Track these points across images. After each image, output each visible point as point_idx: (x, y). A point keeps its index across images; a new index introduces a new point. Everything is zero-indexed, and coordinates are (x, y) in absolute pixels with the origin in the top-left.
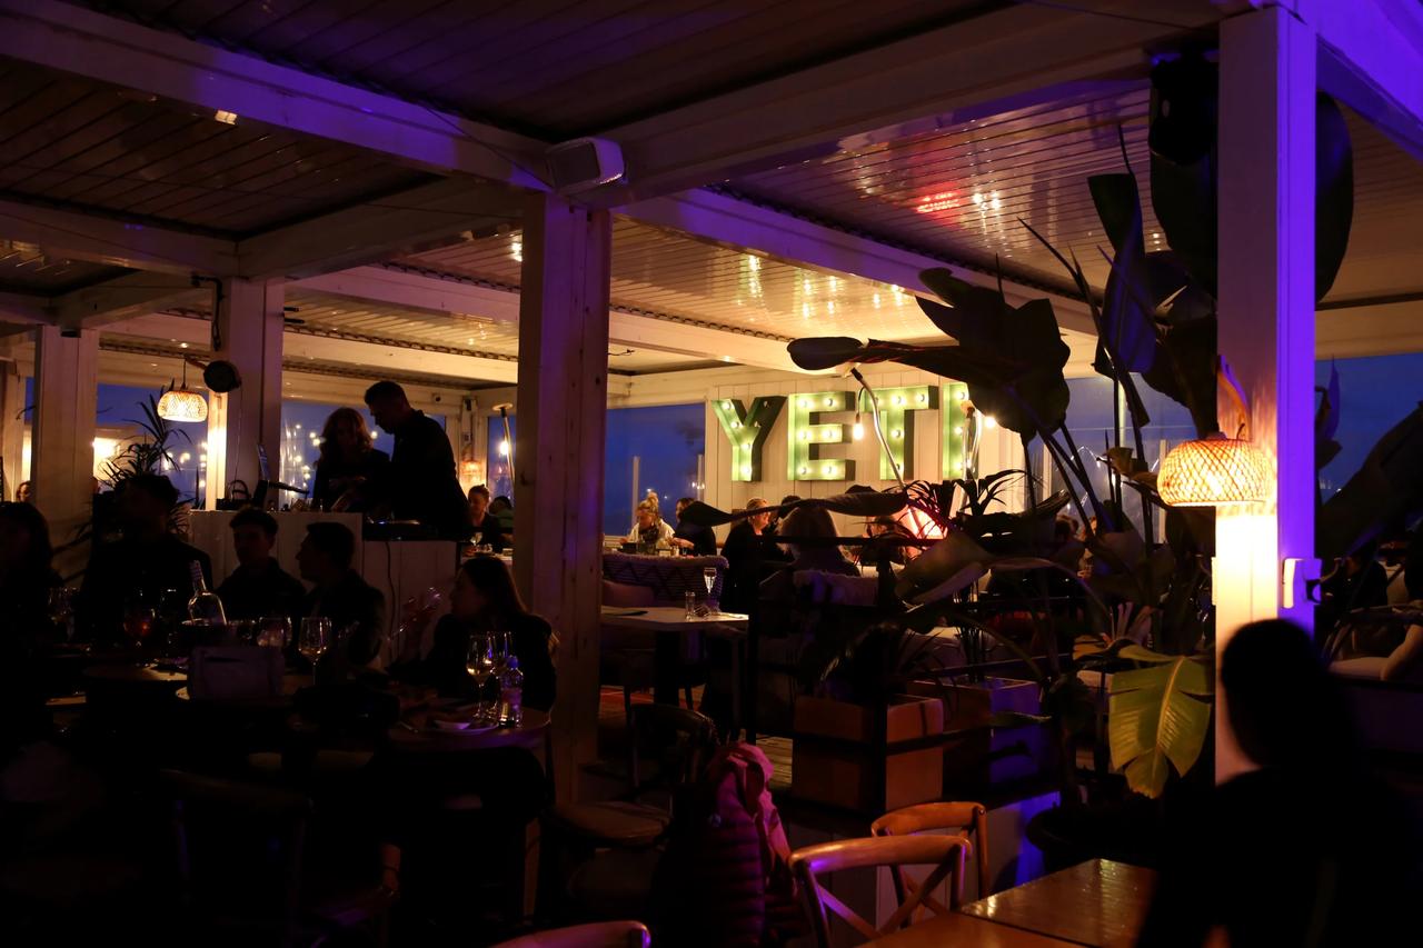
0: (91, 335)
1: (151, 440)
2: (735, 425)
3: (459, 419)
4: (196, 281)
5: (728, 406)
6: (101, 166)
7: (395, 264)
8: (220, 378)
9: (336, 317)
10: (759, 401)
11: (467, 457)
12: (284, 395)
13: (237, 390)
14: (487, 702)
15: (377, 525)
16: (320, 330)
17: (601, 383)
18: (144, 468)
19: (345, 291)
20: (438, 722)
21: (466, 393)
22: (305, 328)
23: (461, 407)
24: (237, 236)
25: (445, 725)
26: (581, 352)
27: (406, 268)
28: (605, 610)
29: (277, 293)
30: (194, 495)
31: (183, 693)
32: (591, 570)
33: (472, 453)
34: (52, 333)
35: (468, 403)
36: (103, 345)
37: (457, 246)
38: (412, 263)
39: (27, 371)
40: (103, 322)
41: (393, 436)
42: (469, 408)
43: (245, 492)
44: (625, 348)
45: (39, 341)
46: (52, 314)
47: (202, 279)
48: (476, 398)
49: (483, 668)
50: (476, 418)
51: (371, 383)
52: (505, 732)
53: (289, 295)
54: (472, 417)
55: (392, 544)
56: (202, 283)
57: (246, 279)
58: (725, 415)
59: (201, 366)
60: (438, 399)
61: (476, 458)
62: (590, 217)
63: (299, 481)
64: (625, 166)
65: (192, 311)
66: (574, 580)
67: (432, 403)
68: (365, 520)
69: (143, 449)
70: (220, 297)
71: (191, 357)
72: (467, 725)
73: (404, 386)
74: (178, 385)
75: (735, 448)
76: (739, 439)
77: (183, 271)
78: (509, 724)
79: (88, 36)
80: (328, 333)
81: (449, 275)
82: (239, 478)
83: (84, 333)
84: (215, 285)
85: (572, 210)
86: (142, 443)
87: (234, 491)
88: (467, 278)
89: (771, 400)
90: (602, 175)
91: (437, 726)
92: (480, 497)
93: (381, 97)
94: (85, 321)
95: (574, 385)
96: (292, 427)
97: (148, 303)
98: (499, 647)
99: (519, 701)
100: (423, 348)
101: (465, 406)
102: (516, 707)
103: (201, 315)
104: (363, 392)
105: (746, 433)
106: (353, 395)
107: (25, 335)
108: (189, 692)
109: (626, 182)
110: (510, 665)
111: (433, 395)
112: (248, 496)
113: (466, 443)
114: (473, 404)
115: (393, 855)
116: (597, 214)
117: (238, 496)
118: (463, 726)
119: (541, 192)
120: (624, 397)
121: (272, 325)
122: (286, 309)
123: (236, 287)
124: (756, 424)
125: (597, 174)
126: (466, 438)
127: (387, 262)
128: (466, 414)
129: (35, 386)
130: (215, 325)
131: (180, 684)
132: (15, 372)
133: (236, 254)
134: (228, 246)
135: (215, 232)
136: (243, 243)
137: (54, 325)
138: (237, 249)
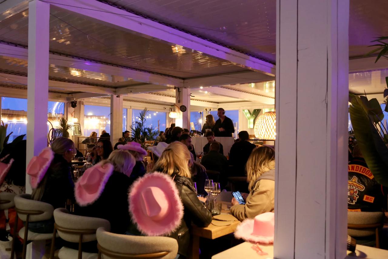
0: (122, 97)
2: (249, 115)
4: (175, 88)
5: (247, 111)
8: (183, 109)
10: (255, 110)
21: (171, 107)
24: (184, 79)
46: (115, 92)
57: (185, 88)
58: (245, 113)
60: (165, 109)
70: (179, 91)
75: (249, 121)
76: (249, 119)
77: (173, 86)
83: (120, 96)
89: (258, 110)
93: (111, 6)
94: (126, 94)
101: (171, 110)
105: (251, 117)
111: (164, 107)
122: (191, 94)
124: (254, 115)
130: (179, 97)
133: (184, 83)
134: (182, 81)
135: (180, 78)
136: (185, 81)
137: (115, 95)
138: (184, 81)
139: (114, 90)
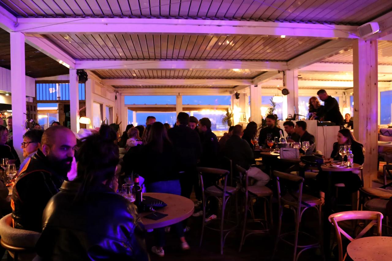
0: (260, 86)
1: (272, 107)
3: (342, 97)
4: (279, 72)
6: (259, 51)
7: (323, 62)
8: (285, 92)
9: (311, 76)
11: (345, 106)
12: (299, 95)
13: (288, 95)
14: (345, 162)
15: (321, 123)
16: (307, 79)
17: (376, 84)
18: (271, 113)
19: (311, 70)
20: (332, 165)
21: (344, 91)
22: (303, 79)
23: (343, 94)
24: (287, 61)
25: (334, 166)
26: (370, 77)
27: (326, 62)
28: (379, 142)
29: (296, 72)
30: (281, 118)
31: (279, 157)
32: (375, 132)
33: (346, 105)
34: (253, 86)
35: (345, 93)
36: (262, 88)
37: (338, 55)
38: (327, 61)
39: (249, 95)
40: (262, 83)
41: (324, 102)
42: (345, 94)
43: (291, 117)
44: (383, 75)
45: (250, 88)
46: (252, 82)
47: (280, 71)
48: (347, 92)
49: (343, 154)
50: (347, 97)
51: (318, 90)
52: (349, 168)
53: (300, 72)
54: (346, 97)
55: (324, 127)
56: (280, 72)
57: (289, 70)
59: (281, 90)
60: (337, 93)
61: (347, 106)
62: (371, 43)
63: (305, 114)
64: (380, 28)
65: (279, 79)
66: (370, 134)
67: (335, 94)
68: (317, 122)
69: (271, 109)
70: (284, 75)
71: (279, 89)
72: (339, 166)
73: (326, 90)
74: (277, 95)
77: (276, 70)
78: (350, 166)
79: (255, 27)
80: (309, 80)
81: (336, 62)
82: (290, 114)
83: (258, 86)
84: (283, 72)
85: (366, 41)
86: (270, 108)
87: (289, 117)
88: (341, 62)
90: (373, 31)
91: (332, 166)
92: (348, 115)
94: (258, 83)
95: (368, 86)
96: (302, 102)
97: (271, 78)
98: (348, 149)
99: (353, 161)
100: (332, 81)
101: (344, 94)
102: (352, 163)
103: (281, 79)
104: (317, 93)
106: (314, 94)
107: (248, 87)
108: (280, 157)
109: (380, 32)
110: (350, 153)
111: (335, 92)
112: (292, 117)
113: (344, 103)
114: (346, 93)
115: (323, 195)
116: (373, 42)
117: (290, 118)
118: (338, 166)
119: (357, 39)
120: (388, 88)
121: (296, 79)
122: (298, 75)
123: (287, 73)
125: (371, 31)
126: (344, 102)
127: (321, 61)
128: (344, 96)
129: (250, 97)
130: (284, 81)
131: (278, 156)
132: (247, 95)
133: (287, 65)
134: (285, 63)
135: (282, 61)
136: (288, 62)
137: (253, 84)
138: (287, 64)
139: (251, 80)
